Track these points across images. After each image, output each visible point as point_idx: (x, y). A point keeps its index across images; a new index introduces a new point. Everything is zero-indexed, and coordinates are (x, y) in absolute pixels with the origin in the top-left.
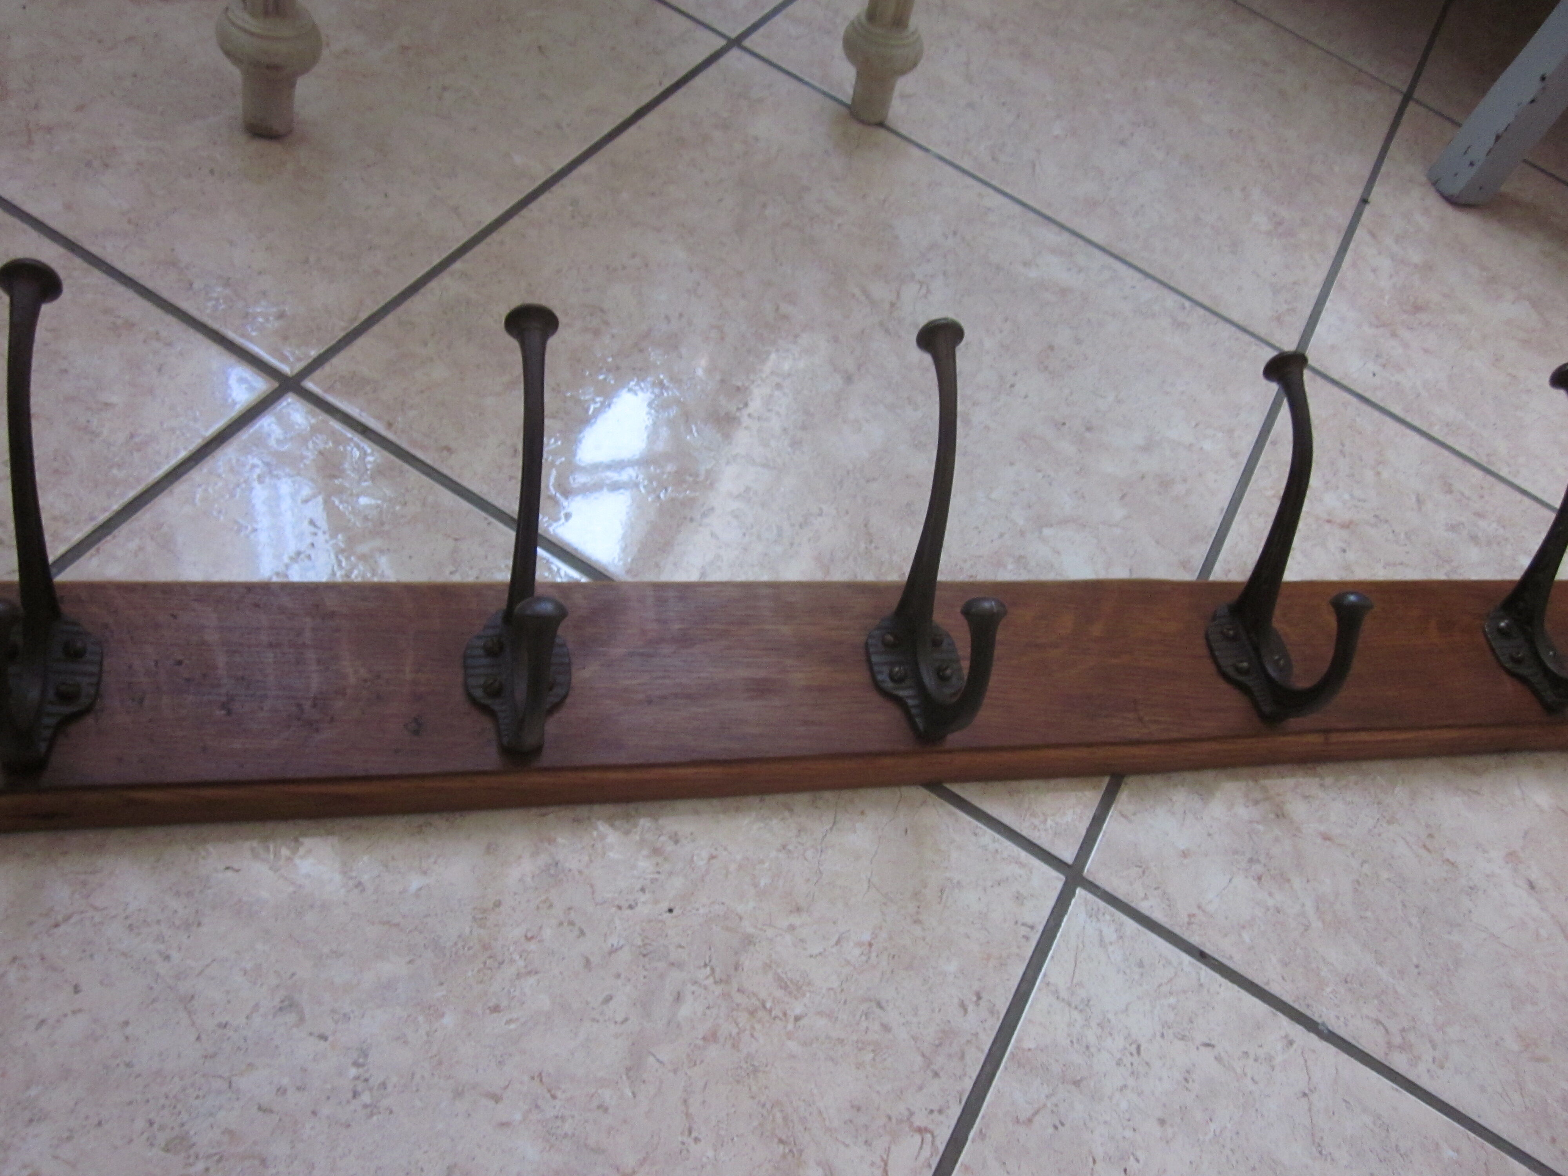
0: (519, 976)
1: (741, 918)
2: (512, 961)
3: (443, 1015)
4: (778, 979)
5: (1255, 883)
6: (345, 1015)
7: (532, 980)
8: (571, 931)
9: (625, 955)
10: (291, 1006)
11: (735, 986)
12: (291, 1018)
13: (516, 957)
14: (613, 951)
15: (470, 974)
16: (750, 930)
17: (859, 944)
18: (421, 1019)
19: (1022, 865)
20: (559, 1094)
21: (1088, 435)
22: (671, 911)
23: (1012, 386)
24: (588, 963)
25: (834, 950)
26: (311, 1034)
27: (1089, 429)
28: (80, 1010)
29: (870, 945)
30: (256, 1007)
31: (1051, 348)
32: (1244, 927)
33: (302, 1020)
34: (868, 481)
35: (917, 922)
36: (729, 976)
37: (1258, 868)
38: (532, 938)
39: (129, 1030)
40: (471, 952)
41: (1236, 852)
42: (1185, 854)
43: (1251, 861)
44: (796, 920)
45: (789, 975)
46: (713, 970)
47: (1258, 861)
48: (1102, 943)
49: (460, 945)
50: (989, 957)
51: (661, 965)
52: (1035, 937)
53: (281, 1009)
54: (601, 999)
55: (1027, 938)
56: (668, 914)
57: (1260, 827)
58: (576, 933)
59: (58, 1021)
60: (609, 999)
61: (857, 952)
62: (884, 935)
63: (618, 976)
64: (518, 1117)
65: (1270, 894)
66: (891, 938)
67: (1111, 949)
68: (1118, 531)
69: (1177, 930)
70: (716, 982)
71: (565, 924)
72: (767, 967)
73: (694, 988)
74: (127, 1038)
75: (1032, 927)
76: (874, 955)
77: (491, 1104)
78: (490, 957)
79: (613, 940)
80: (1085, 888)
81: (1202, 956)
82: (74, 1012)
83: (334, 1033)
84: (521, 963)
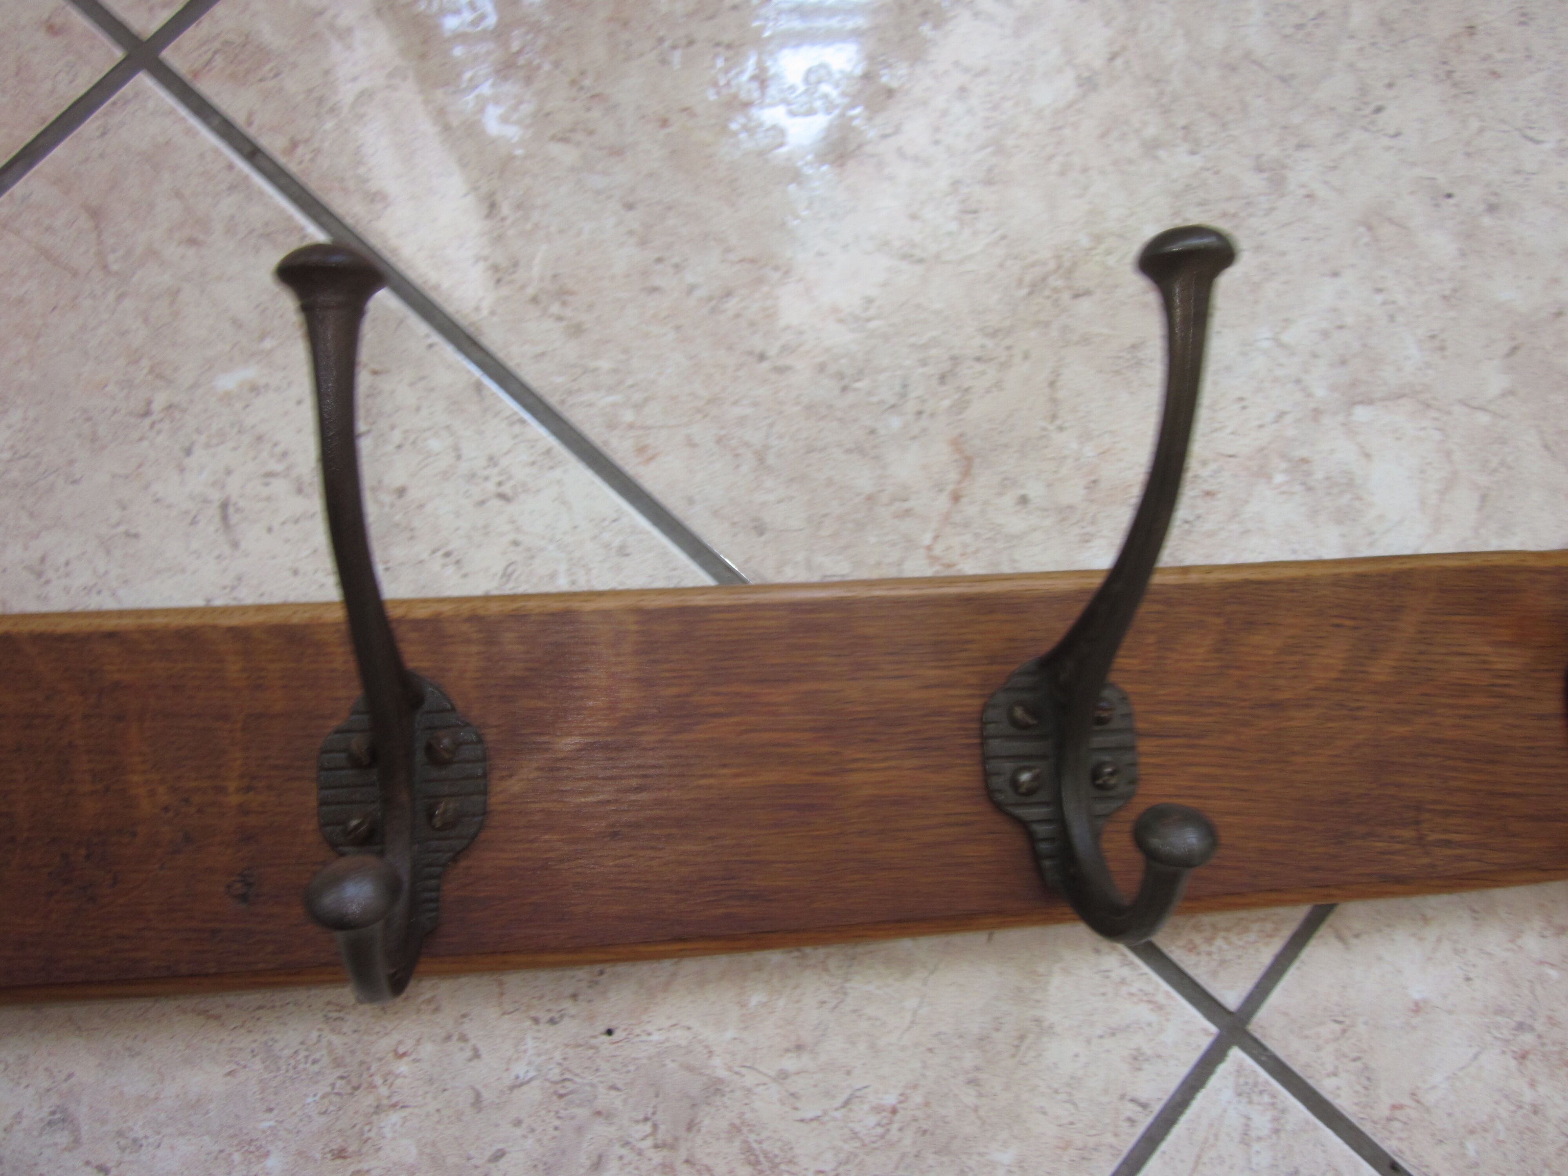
0: (378, 1109)
1: (711, 1053)
2: (372, 1086)
3: (267, 1154)
4: (748, 1149)
5: (1513, 1063)
6: (135, 1140)
7: (395, 1117)
8: (462, 1049)
9: (533, 1093)
10: (64, 1120)
11: (683, 1154)
12: (63, 1138)
13: (378, 1080)
14: (517, 1085)
15: (310, 1100)
16: (722, 1073)
17: (878, 1109)
18: (237, 1157)
19: (1159, 1008)
21: (1487, 221)
22: (610, 1032)
23: (1379, 110)
24: (477, 1102)
25: (838, 1114)
26: (88, 1163)
27: (1492, 208)
29: (894, 1111)
30: (19, 1116)
31: (1471, 30)
32: (1472, 1132)
33: (77, 1141)
34: (1076, 296)
35: (973, 1082)
36: (676, 1139)
37: (1527, 1039)
38: (404, 1054)
40: (316, 1068)
41: (1500, 1011)
42: (1417, 1008)
43: (1521, 1027)
44: (790, 1063)
45: (765, 1146)
46: (655, 1126)
47: (1532, 1029)
48: (1246, 1139)
49: (302, 1054)
50: (1067, 1145)
51: (583, 1113)
52: (1145, 1121)
53: (50, 1123)
54: (488, 1154)
55: (1131, 1121)
56: (606, 1038)
57: (1553, 973)
58: (469, 1053)
60: (499, 1155)
61: (872, 1120)
62: (917, 1098)
63: (518, 1123)
65: (1532, 1084)
66: (927, 1104)
67: (1256, 1146)
68: (1484, 419)
69: (1366, 1128)
70: (656, 1146)
71: (455, 1038)
72: (735, 1129)
73: (624, 1151)
75: (1144, 1106)
76: (895, 1126)
78: (342, 1078)
79: (520, 1069)
80: (1244, 1049)
83: (120, 1163)
84: (384, 1091)
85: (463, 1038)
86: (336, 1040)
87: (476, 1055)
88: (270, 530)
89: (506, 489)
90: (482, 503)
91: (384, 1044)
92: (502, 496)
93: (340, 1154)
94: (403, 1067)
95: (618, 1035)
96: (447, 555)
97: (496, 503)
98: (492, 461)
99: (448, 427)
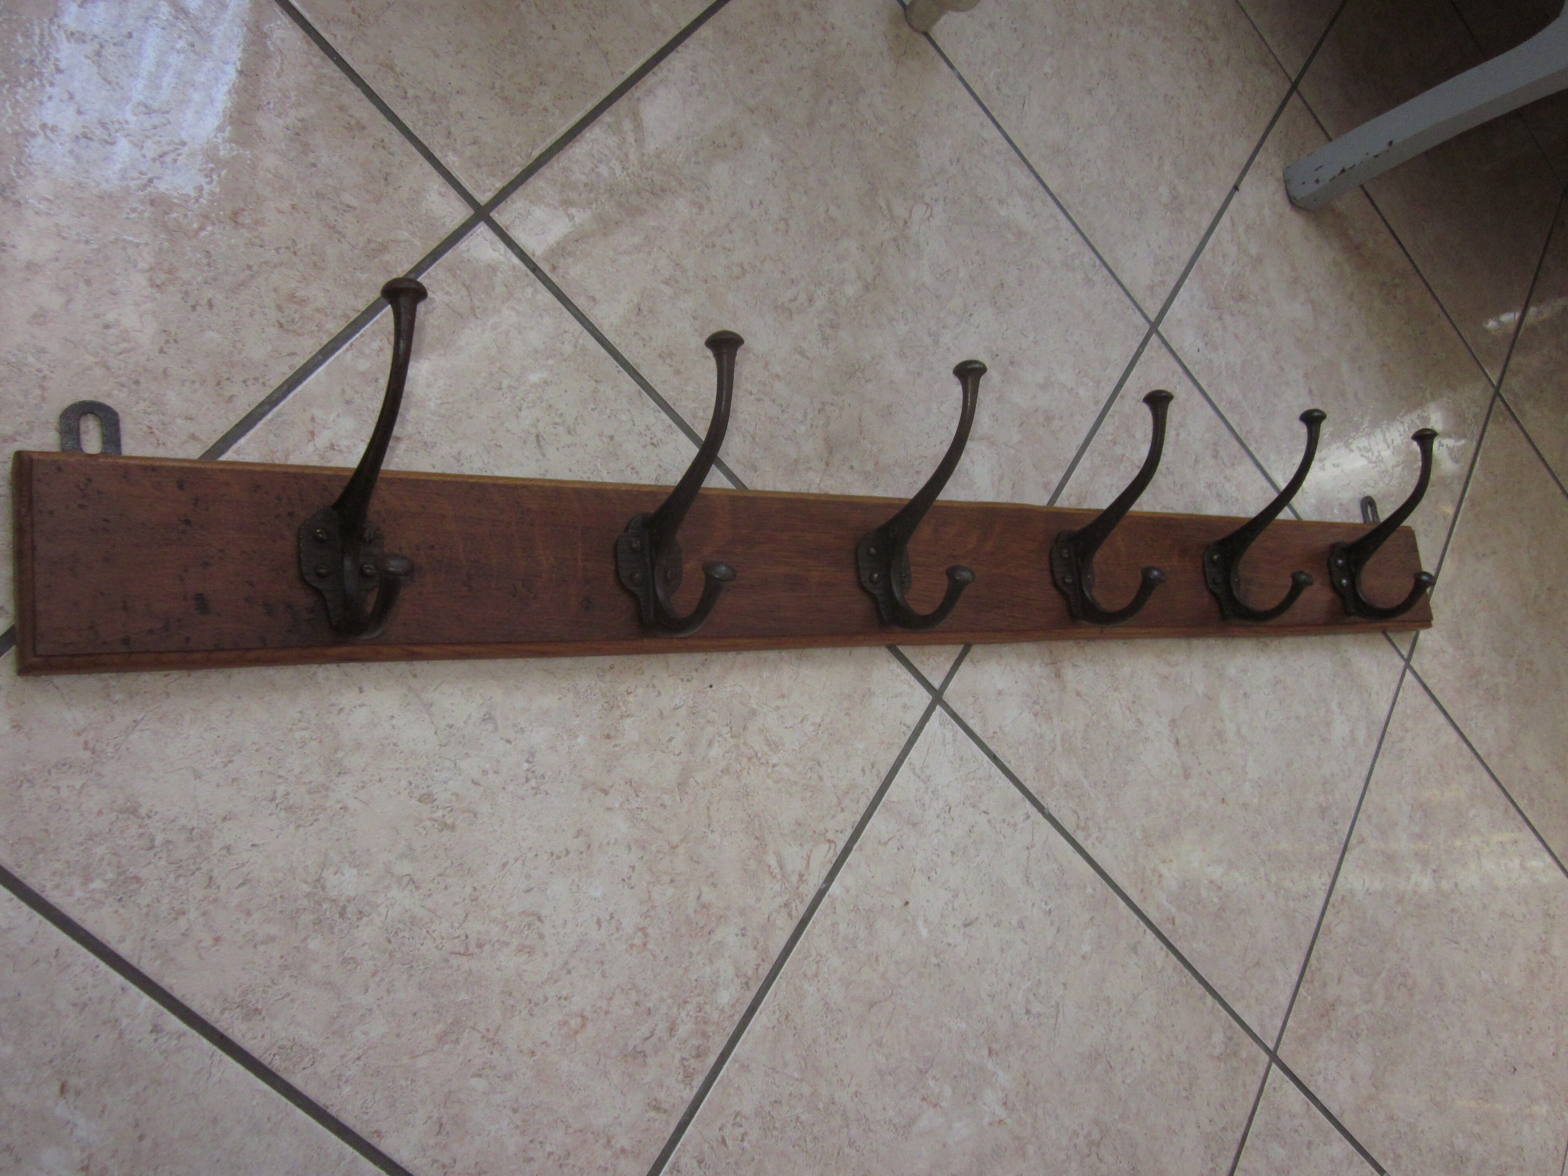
0: (622, 716)
1: (750, 697)
2: (619, 707)
3: (577, 736)
4: (767, 740)
5: (1033, 717)
6: (521, 728)
7: (629, 721)
8: (653, 691)
9: (683, 712)
10: (490, 718)
11: (742, 741)
12: (490, 727)
13: (621, 704)
14: (676, 708)
15: (594, 712)
16: (755, 706)
17: (814, 724)
18: (565, 737)
19: (911, 686)
20: (640, 794)
21: (1010, 368)
22: (711, 686)
23: (971, 315)
24: (661, 715)
25: (799, 726)
26: (502, 739)
27: (1012, 363)
28: (364, 705)
29: (820, 725)
30: (470, 716)
31: (1002, 285)
32: (1021, 744)
33: (496, 728)
34: (866, 381)
35: (847, 714)
36: (740, 734)
37: (1037, 708)
38: (631, 693)
39: (394, 722)
40: (595, 697)
41: (1028, 696)
42: (1000, 693)
43: (1035, 703)
44: (780, 703)
45: (773, 738)
46: (731, 728)
47: (1039, 704)
48: (944, 743)
49: (589, 691)
50: (882, 743)
51: (702, 721)
52: (909, 733)
53: (484, 720)
54: (667, 739)
55: (904, 733)
56: (709, 689)
57: (1045, 682)
58: (656, 693)
59: (351, 710)
60: (671, 740)
61: (812, 728)
62: (827, 720)
63: (678, 725)
64: (617, 805)
65: (1040, 725)
66: (831, 723)
67: (948, 747)
68: (1012, 452)
69: (985, 741)
70: (732, 737)
72: (761, 731)
73: (720, 739)
74: (393, 727)
75: (909, 727)
76: (820, 732)
77: (603, 795)
78: (606, 702)
79: (677, 701)
80: (942, 706)
81: (994, 758)
82: (360, 706)
83: (515, 739)
84: (623, 709)
85: (654, 686)
86: (602, 685)
87: (660, 694)
88: (558, 449)
89: (654, 441)
90: (645, 446)
91: (622, 688)
92: (653, 444)
93: (608, 737)
94: (631, 698)
95: (714, 687)
96: (633, 469)
97: (650, 447)
98: (648, 428)
99: (629, 410)
